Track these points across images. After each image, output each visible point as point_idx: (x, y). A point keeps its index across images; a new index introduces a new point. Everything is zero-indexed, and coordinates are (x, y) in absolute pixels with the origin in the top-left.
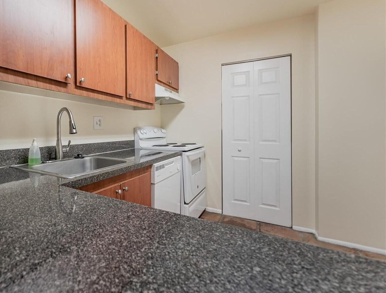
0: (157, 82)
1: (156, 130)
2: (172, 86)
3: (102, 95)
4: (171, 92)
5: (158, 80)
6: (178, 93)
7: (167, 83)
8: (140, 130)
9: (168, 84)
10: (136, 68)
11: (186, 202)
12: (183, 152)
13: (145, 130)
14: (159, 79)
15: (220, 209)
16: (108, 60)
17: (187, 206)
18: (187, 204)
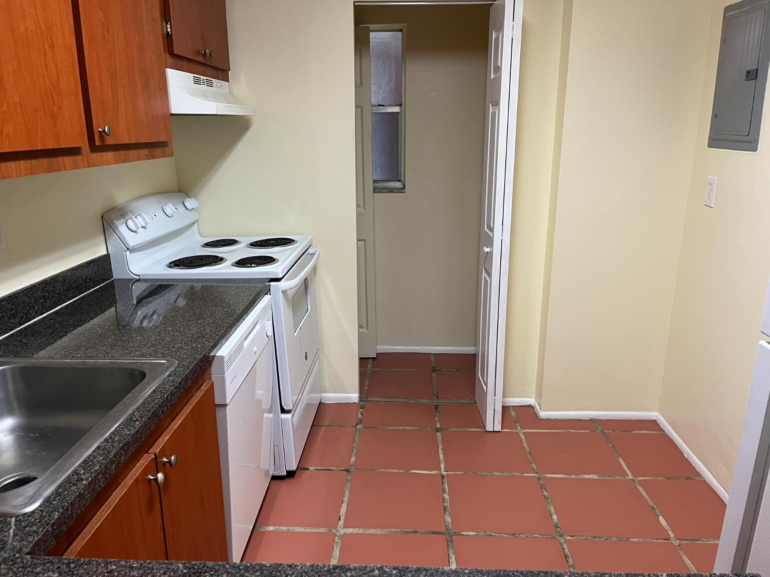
0: (170, 60)
1: (170, 208)
2: (214, 65)
3: (17, 163)
4: (210, 85)
5: (172, 54)
6: (228, 81)
7: (197, 59)
8: (123, 220)
9: (201, 59)
10: (108, 32)
11: (286, 408)
12: (272, 283)
13: (138, 217)
14: (175, 52)
15: (356, 393)
16: (22, 29)
17: (289, 416)
18: (288, 412)
